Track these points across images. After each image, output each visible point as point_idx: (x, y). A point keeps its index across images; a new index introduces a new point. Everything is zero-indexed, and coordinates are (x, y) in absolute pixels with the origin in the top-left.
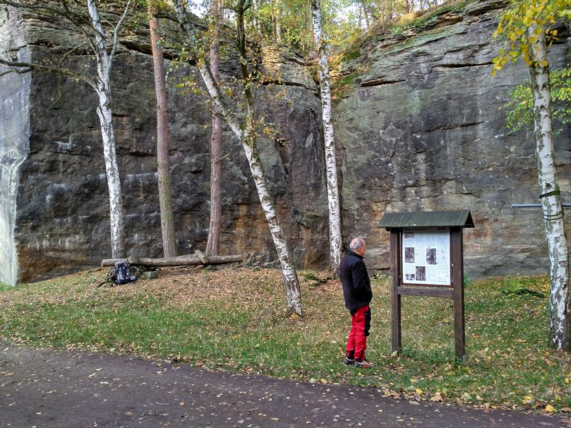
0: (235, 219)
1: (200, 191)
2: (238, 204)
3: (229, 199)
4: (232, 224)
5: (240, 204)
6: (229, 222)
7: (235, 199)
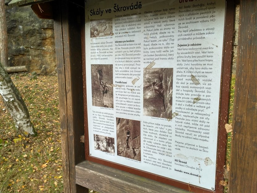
0: (43, 39)
1: (12, 19)
2: (45, 29)
3: (37, 25)
4: (41, 43)
5: (46, 29)
6: (39, 41)
7: (41, 25)
